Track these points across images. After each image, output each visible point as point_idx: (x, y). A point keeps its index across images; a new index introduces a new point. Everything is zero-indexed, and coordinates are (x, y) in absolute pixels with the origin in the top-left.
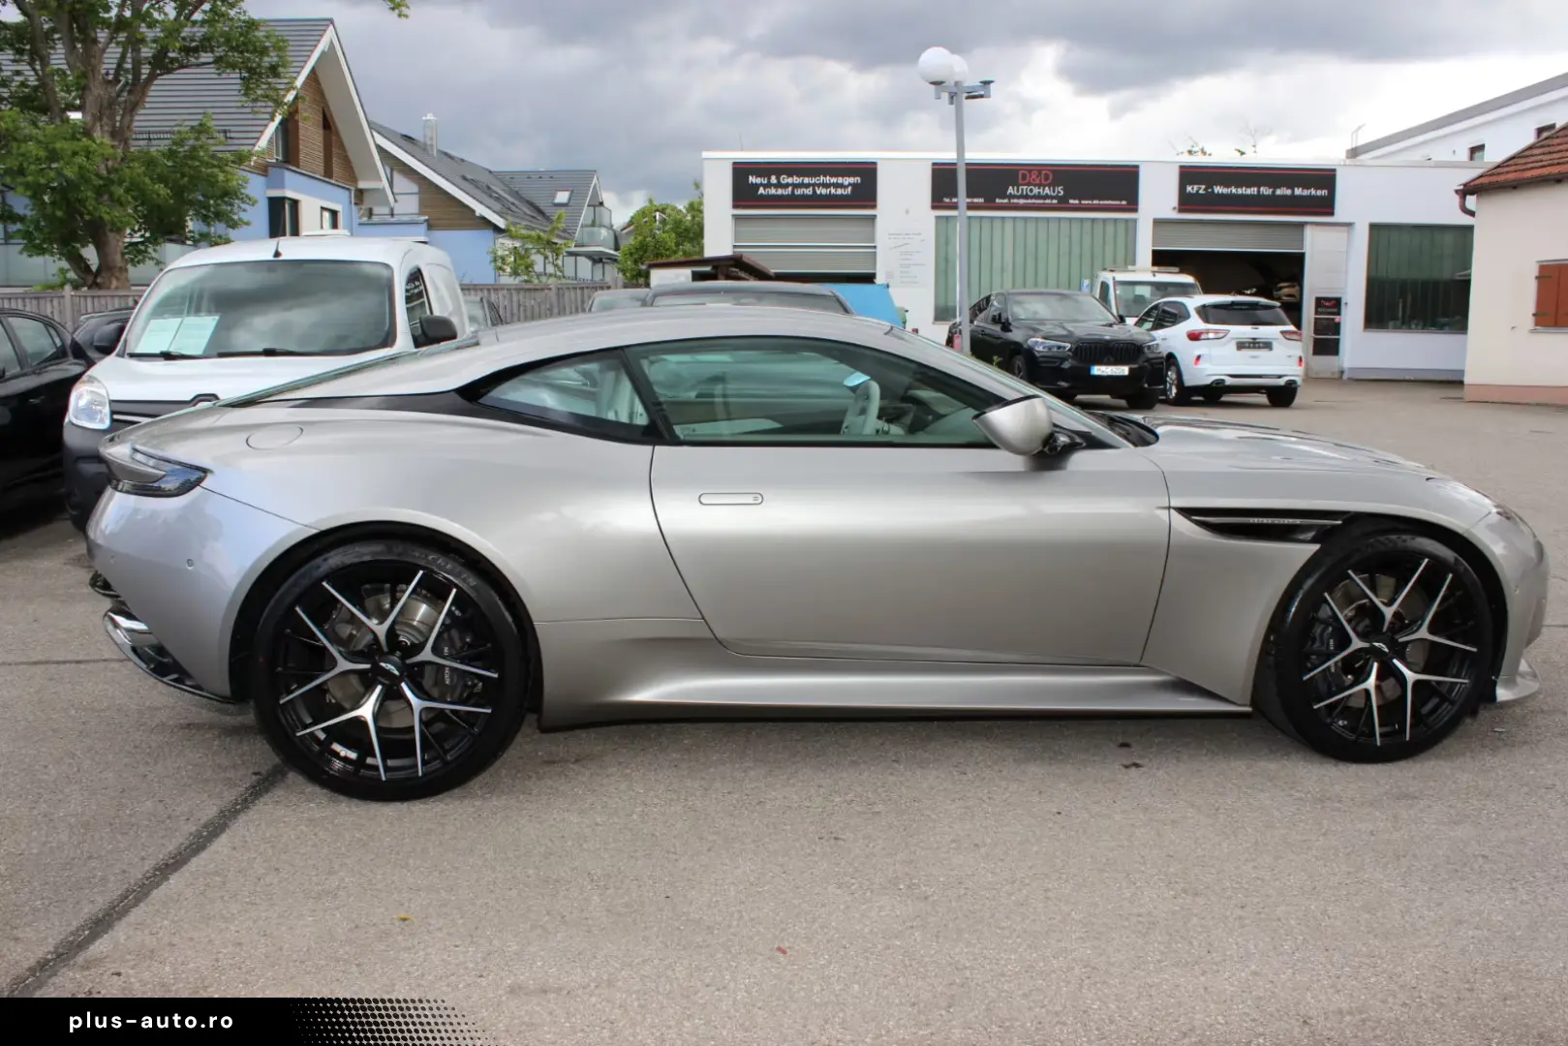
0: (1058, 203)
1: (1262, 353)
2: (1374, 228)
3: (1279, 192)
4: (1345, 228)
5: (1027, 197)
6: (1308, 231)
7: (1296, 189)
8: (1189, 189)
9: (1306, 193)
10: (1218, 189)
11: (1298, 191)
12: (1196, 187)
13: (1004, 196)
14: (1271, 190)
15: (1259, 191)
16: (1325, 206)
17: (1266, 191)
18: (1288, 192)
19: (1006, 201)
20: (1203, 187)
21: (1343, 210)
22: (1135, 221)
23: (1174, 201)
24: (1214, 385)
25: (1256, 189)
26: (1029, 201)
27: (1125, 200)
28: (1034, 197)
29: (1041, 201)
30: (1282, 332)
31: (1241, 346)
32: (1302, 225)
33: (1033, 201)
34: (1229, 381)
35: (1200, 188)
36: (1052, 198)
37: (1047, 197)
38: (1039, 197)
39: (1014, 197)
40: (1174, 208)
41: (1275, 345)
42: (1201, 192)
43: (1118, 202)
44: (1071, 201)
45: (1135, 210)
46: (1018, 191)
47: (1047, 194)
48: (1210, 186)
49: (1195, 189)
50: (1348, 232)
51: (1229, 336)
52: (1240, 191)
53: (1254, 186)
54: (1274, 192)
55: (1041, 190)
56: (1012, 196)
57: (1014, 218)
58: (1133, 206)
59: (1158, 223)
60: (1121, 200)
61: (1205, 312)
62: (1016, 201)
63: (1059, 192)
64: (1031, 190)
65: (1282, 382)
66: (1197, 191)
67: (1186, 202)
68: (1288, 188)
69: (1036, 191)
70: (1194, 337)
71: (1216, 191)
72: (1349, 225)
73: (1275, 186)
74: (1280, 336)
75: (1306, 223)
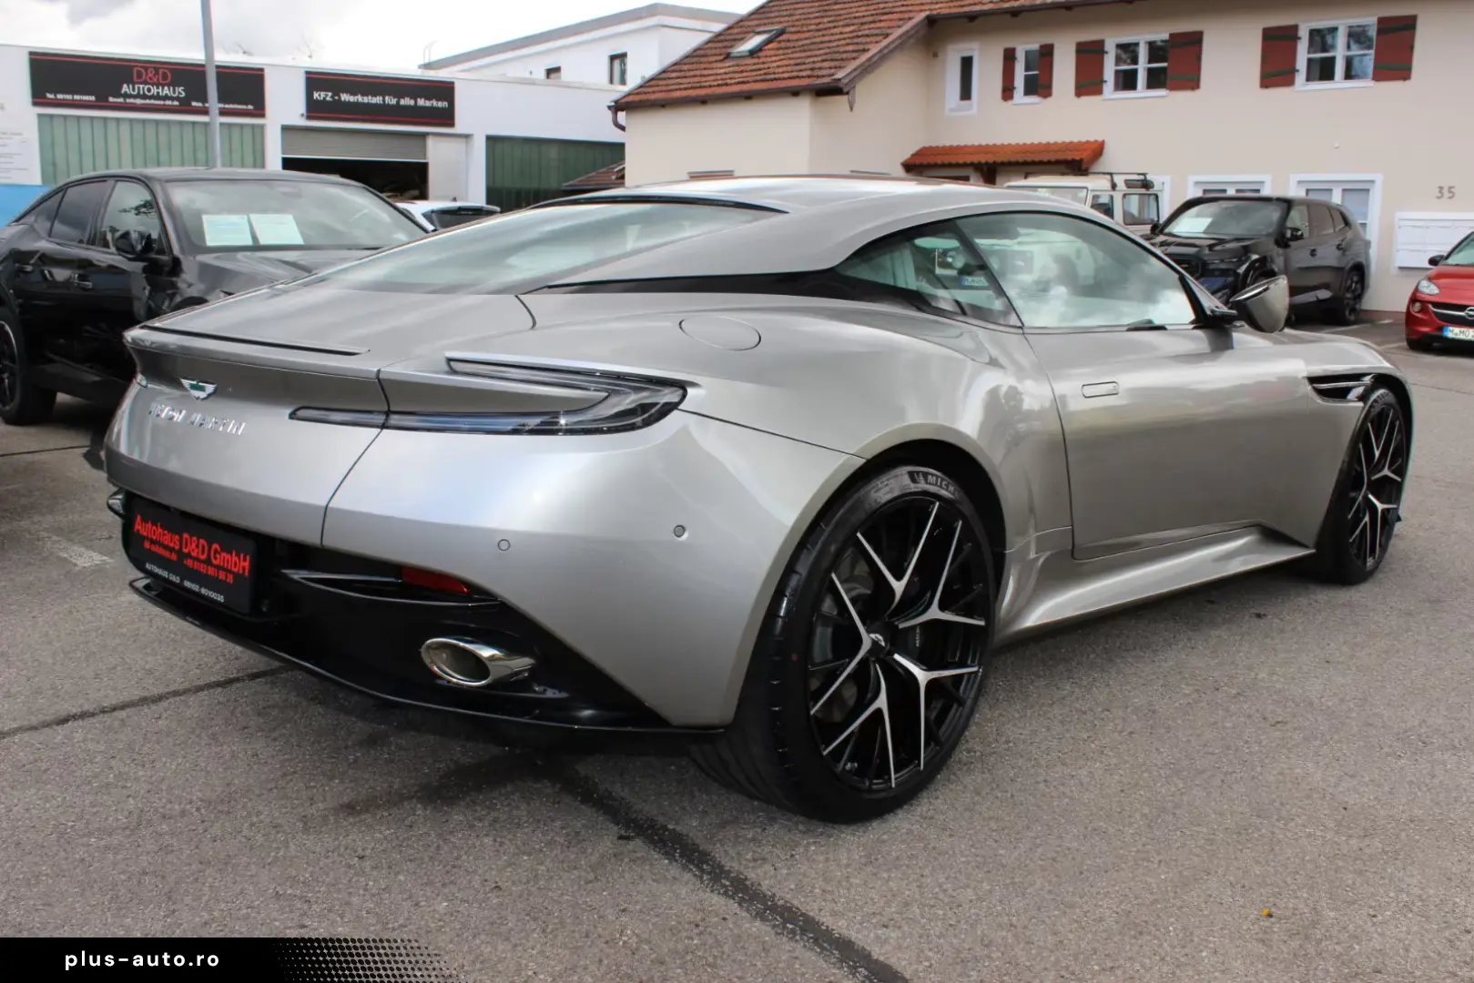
0: (180, 105)
2: (492, 141)
3: (403, 102)
4: (464, 140)
5: (144, 97)
6: (430, 142)
7: (419, 100)
8: (316, 95)
9: (428, 104)
10: (345, 97)
11: (421, 102)
12: (323, 94)
13: (118, 95)
14: (396, 100)
15: (384, 101)
16: (446, 117)
17: (390, 100)
18: (412, 103)
19: (121, 100)
20: (330, 94)
21: (462, 122)
22: (262, 127)
23: (301, 107)
25: (381, 98)
26: (147, 101)
27: (251, 104)
28: (152, 97)
29: (162, 102)
32: (424, 136)
33: (152, 102)
35: (327, 95)
36: (172, 99)
37: (166, 98)
38: (158, 97)
39: (131, 96)
40: (303, 115)
42: (328, 99)
43: (244, 107)
44: (194, 104)
45: (262, 115)
46: (134, 90)
47: (166, 95)
48: (336, 93)
49: (322, 96)
50: (467, 143)
52: (366, 100)
53: (379, 95)
54: (398, 102)
55: (160, 90)
56: (126, 96)
57: (131, 121)
58: (260, 111)
59: (286, 129)
60: (247, 104)
62: (131, 100)
63: (180, 93)
64: (149, 90)
66: (324, 98)
67: (314, 109)
68: (411, 98)
69: (154, 90)
71: (343, 99)
72: (467, 137)
73: (400, 96)
75: (428, 134)
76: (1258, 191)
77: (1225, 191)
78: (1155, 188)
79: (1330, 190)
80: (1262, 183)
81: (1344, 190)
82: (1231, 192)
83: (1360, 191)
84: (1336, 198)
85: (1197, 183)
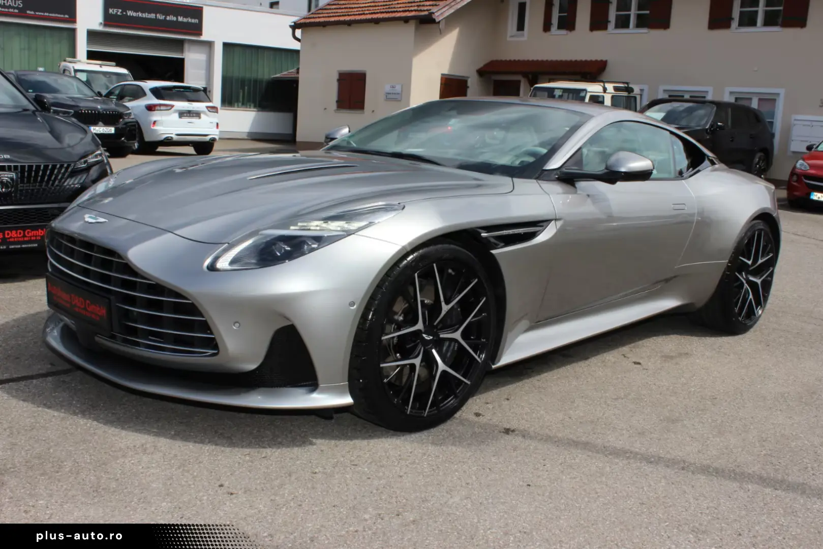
0: (19, 13)
1: (195, 120)
2: (225, 45)
3: (168, 18)
6: (187, 45)
8: (110, 11)
9: (185, 20)
10: (130, 13)
11: (181, 19)
12: (115, 10)
15: (156, 16)
17: (160, 17)
18: (174, 19)
20: (121, 10)
21: (208, 32)
22: (74, 30)
24: (165, 141)
25: (153, 15)
27: (67, 15)
29: (6, 10)
30: (207, 107)
31: (182, 114)
32: (182, 41)
34: (175, 138)
35: (119, 11)
36: (14, 8)
37: (9, 7)
40: (101, 23)
41: (202, 115)
42: (119, 14)
43: (62, 16)
44: (28, 12)
45: (75, 21)
47: (10, 5)
48: (124, 10)
49: (115, 12)
50: (210, 47)
51: (173, 109)
52: (144, 15)
54: (165, 18)
58: (73, 19)
59: (90, 33)
60: (64, 14)
61: (157, 92)
63: (19, 4)
65: (207, 138)
66: (117, 13)
67: (109, 20)
68: (174, 16)
70: (150, 108)
71: (128, 14)
72: (210, 44)
74: (206, 110)
75: (185, 40)
76: (704, 97)
77: (683, 96)
78: (634, 93)
79: (751, 99)
80: (707, 92)
81: (760, 100)
82: (687, 97)
83: (769, 100)
84: (755, 105)
85: (665, 91)
